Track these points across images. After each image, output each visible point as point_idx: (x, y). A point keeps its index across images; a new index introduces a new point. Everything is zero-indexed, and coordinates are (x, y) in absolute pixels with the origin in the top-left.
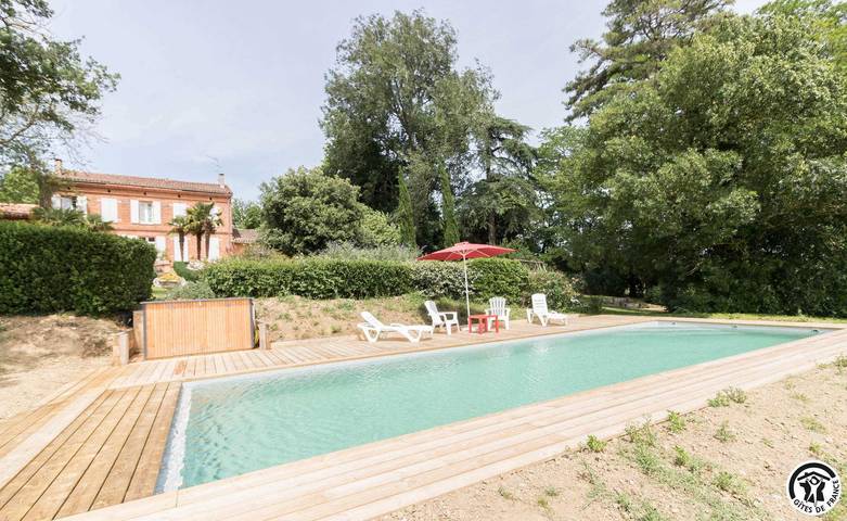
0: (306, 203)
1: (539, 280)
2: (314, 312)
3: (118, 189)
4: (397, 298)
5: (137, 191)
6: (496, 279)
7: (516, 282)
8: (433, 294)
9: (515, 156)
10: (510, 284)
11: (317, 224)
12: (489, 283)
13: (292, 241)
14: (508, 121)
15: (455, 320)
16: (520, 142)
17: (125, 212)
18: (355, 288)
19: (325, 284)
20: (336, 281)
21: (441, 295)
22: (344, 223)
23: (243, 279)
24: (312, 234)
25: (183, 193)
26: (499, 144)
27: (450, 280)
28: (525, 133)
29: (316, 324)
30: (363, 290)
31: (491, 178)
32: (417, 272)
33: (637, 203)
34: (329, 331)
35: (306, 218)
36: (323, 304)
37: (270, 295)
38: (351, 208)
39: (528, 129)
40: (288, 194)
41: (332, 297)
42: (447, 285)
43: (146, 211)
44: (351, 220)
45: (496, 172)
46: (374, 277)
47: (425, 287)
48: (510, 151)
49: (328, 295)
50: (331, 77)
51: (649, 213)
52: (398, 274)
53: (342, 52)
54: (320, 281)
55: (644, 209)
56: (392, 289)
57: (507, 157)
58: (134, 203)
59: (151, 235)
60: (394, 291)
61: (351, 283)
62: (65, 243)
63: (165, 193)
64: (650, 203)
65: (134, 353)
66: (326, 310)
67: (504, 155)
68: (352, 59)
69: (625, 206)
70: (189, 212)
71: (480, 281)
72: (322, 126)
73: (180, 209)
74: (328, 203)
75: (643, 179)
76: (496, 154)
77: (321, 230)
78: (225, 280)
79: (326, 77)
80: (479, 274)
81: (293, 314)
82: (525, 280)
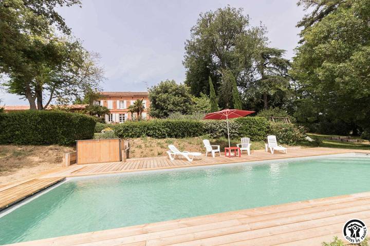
0: (164, 96)
1: (277, 127)
2: (153, 145)
3: (113, 97)
4: (196, 138)
5: (119, 97)
6: (250, 128)
7: (263, 129)
8: (215, 136)
9: (278, 65)
10: (259, 130)
11: (169, 104)
12: (246, 130)
13: (159, 113)
14: (273, 49)
15: (219, 150)
16: (280, 58)
17: (115, 105)
18: (175, 133)
19: (161, 131)
20: (167, 130)
21: (220, 136)
22: (181, 103)
23: (127, 130)
24: (167, 109)
25: (133, 97)
26: (268, 61)
27: (224, 128)
28: (282, 53)
29: (151, 150)
30: (180, 134)
31: (264, 77)
32: (206, 125)
33: (337, 80)
34: (157, 154)
35: (165, 102)
36: (160, 141)
37: (138, 137)
38: (185, 96)
39: (283, 51)
40: (158, 93)
41: (164, 138)
42: (223, 131)
43: (122, 104)
44: (185, 101)
45: (267, 74)
46: (184, 128)
47: (211, 132)
48: (274, 64)
49: (163, 136)
50: (187, 43)
51: (346, 85)
52: (197, 126)
53: (193, 32)
54: (159, 130)
55: (343, 83)
56: (194, 134)
57: (273, 66)
58: (118, 102)
59: (123, 113)
60: (195, 134)
61: (174, 131)
62: (55, 117)
63: (128, 97)
64: (347, 79)
65: (73, 162)
66: (159, 144)
67: (271, 65)
68: (197, 34)
69: (330, 83)
70: (134, 104)
71: (241, 129)
72: (183, 63)
73: (132, 102)
74: (175, 95)
75: (341, 65)
76: (267, 66)
77: (170, 107)
78: (121, 130)
79: (185, 44)
80: (241, 125)
81: (143, 146)
82: (268, 128)
